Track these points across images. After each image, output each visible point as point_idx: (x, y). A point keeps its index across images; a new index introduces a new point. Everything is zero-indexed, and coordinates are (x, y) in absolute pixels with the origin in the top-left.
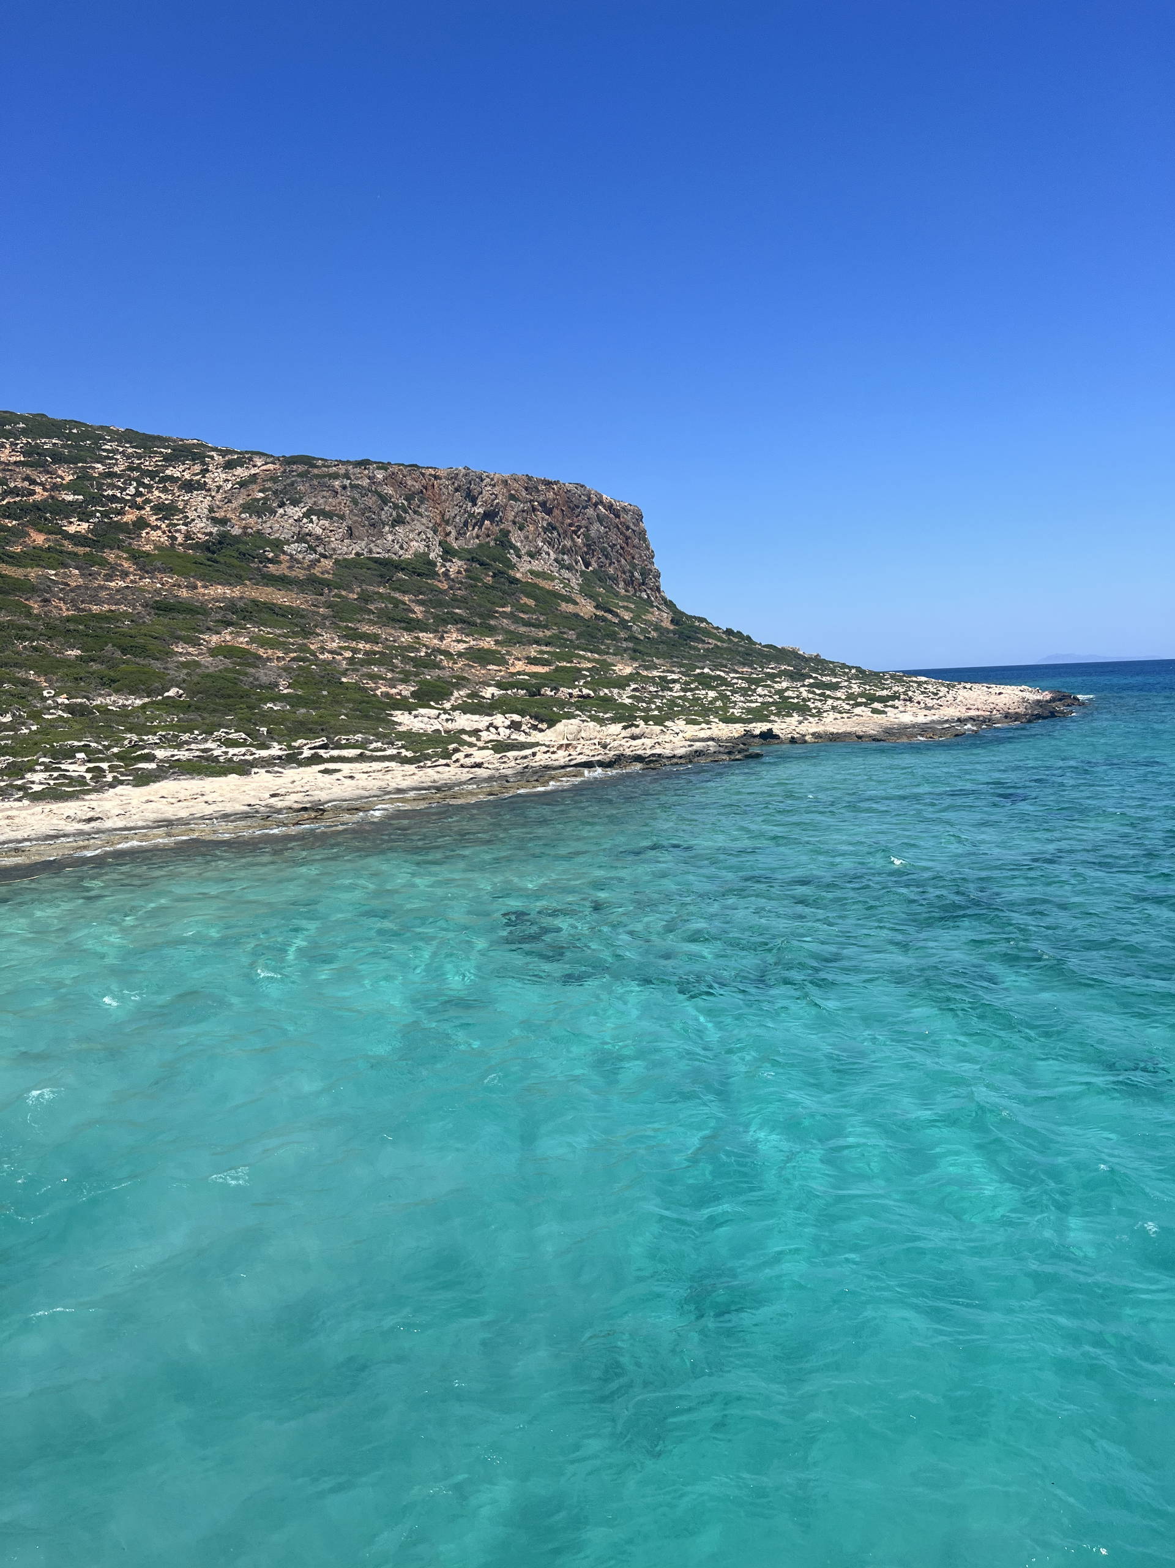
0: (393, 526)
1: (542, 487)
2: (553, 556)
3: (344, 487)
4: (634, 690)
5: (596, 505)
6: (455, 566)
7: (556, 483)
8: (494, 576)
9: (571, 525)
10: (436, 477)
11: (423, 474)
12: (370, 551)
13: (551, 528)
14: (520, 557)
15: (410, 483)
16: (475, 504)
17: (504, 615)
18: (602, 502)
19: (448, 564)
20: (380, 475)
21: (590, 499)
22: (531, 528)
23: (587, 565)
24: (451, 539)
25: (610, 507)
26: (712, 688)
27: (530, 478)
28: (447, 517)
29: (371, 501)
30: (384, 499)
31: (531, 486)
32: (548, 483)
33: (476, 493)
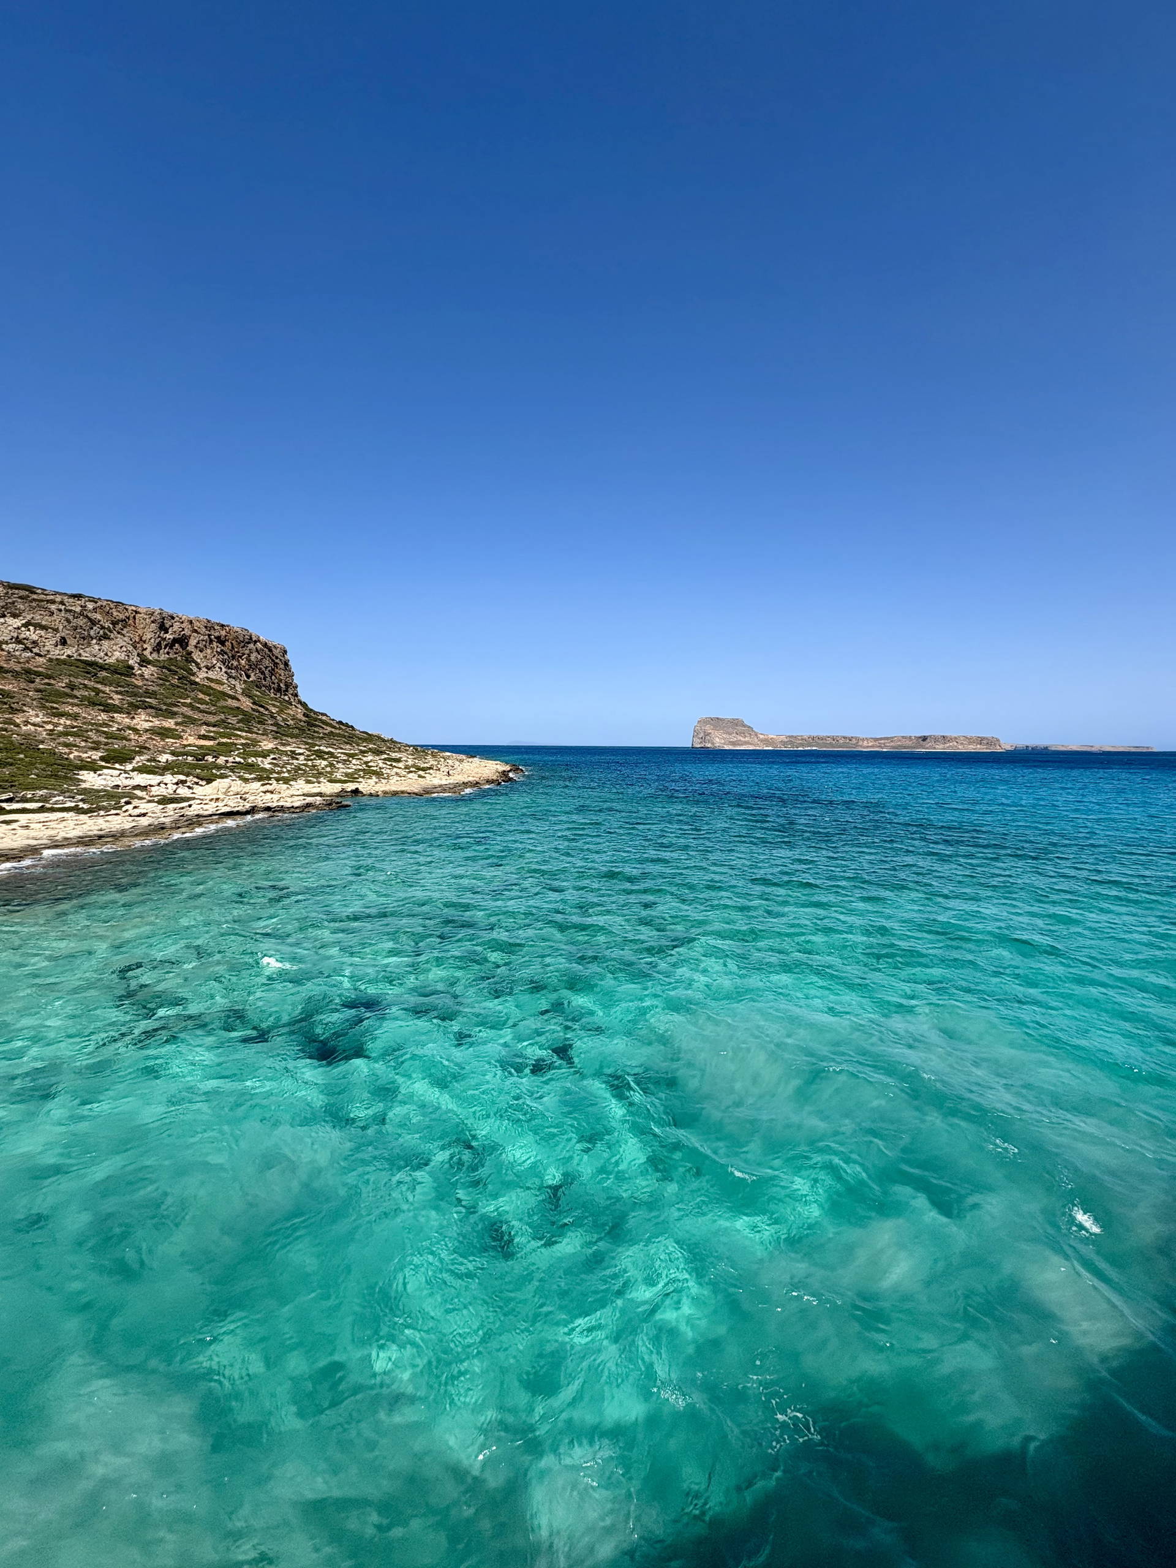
0: (100, 640)
1: (216, 627)
2: (224, 670)
3: (60, 610)
4: (273, 759)
5: (255, 642)
6: (148, 671)
7: (228, 626)
8: (179, 679)
9: (238, 652)
10: (136, 612)
11: (127, 609)
12: (80, 655)
13: (223, 653)
14: (200, 669)
15: (115, 614)
16: (167, 632)
17: (184, 704)
18: (259, 641)
19: (144, 669)
20: (90, 606)
21: (251, 639)
22: (209, 651)
23: (248, 677)
24: (146, 653)
25: (265, 645)
26: (324, 759)
27: (209, 621)
28: (144, 639)
29: (81, 622)
30: (93, 622)
31: (209, 626)
32: (223, 626)
33: (167, 626)
